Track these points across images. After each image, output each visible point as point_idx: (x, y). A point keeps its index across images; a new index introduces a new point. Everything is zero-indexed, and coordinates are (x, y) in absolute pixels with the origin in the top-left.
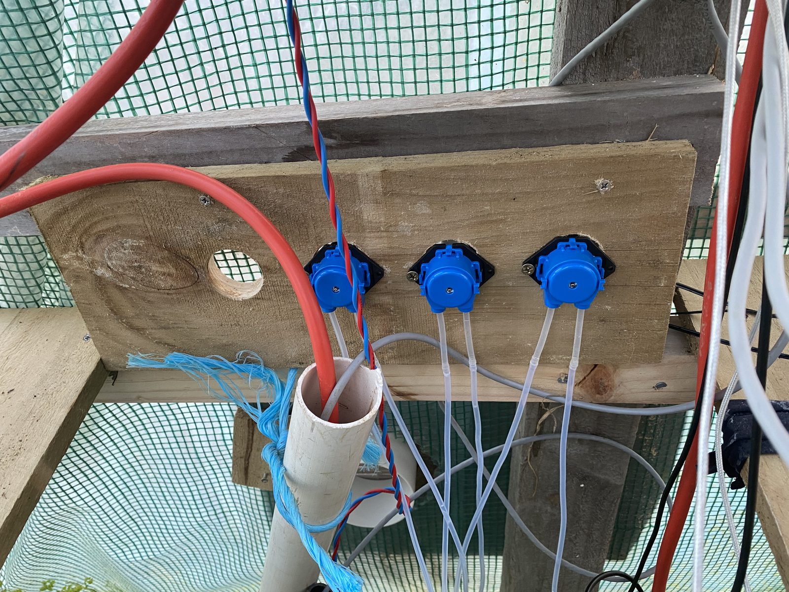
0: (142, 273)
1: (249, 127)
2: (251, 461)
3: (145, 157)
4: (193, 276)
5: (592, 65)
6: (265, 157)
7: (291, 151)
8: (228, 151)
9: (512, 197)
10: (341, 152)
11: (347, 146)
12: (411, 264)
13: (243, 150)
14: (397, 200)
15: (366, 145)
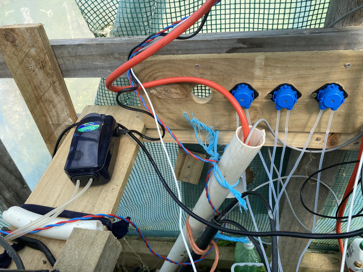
0: (168, 92)
1: (216, 40)
2: (182, 170)
3: (175, 50)
4: (186, 94)
5: (346, 20)
6: (219, 51)
7: (229, 49)
8: (206, 49)
9: (312, 68)
10: (248, 50)
11: (251, 48)
12: (269, 92)
13: (212, 48)
14: (269, 68)
15: (258, 47)
